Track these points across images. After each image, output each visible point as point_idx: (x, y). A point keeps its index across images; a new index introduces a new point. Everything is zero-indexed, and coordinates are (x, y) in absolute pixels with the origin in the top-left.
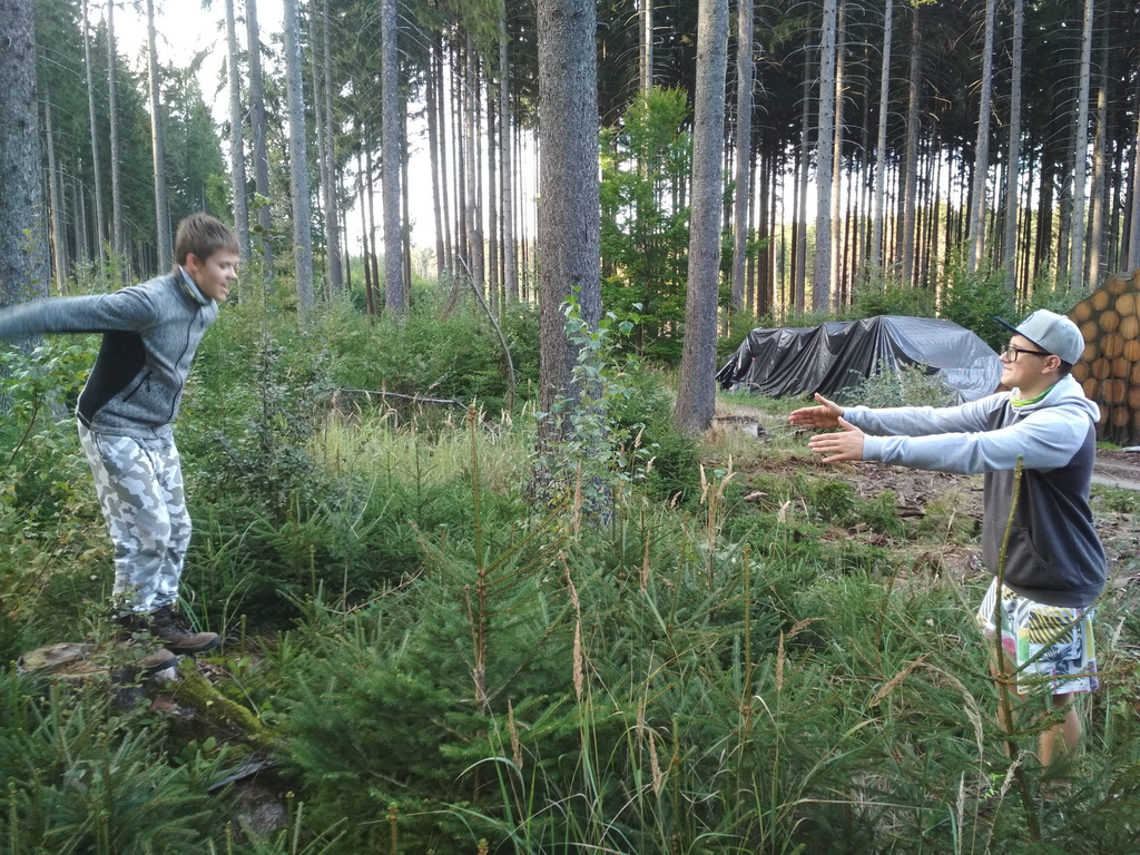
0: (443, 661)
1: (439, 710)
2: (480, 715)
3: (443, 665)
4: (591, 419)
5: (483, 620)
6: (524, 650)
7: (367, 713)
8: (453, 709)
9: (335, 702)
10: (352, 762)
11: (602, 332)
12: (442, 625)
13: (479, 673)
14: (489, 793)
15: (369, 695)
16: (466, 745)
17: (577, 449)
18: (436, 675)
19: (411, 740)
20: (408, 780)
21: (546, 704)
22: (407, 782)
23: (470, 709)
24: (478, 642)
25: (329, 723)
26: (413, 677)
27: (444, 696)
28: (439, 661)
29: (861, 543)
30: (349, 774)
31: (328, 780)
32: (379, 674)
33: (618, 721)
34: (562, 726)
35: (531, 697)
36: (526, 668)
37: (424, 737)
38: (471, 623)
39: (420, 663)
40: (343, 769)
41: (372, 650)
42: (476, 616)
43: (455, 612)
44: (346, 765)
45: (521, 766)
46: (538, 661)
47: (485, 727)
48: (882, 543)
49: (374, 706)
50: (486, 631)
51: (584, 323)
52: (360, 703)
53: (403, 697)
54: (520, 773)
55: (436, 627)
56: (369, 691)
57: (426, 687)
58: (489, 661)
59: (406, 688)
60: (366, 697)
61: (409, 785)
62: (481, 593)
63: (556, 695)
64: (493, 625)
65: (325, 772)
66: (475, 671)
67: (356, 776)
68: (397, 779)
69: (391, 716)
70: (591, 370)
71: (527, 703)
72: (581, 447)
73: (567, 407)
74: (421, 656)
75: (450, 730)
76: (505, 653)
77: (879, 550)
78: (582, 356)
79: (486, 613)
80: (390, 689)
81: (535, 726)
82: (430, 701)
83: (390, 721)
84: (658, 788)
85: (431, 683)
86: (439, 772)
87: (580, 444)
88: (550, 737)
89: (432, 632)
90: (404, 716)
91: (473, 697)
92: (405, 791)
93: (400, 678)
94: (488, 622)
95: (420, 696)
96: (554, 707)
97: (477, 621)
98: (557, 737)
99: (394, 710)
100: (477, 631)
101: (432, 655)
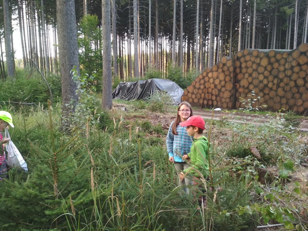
0: (42, 183)
1: (42, 200)
2: (57, 200)
3: (43, 185)
4: (83, 106)
5: (56, 169)
6: (70, 177)
7: (17, 203)
8: (47, 199)
9: (5, 201)
10: (13, 219)
11: (84, 79)
12: (41, 172)
13: (55, 186)
14: (61, 223)
15: (17, 197)
16: (53, 210)
17: (79, 114)
18: (40, 188)
19: (33, 210)
20: (33, 223)
21: (79, 193)
22: (32, 224)
23: (53, 198)
24: (55, 176)
25: (3, 208)
26: (32, 190)
27: (44, 195)
28: (41, 184)
29: (154, 137)
30: (12, 224)
31: (4, 227)
32: (21, 190)
33: (103, 195)
34: (85, 200)
35: (74, 191)
36: (71, 183)
37: (38, 209)
38: (52, 170)
39: (35, 185)
40: (10, 222)
41: (16, 182)
42: (54, 168)
43: (46, 168)
44: (11, 221)
45: (75, 214)
46: (75, 180)
47: (59, 203)
48: (160, 137)
49: (20, 201)
50: (57, 172)
51: (78, 77)
52: (14, 200)
53: (30, 197)
54: (74, 217)
55: (39, 173)
56: (17, 196)
57: (37, 193)
58: (58, 182)
59: (31, 194)
60: (16, 198)
61: (34, 224)
62: (55, 160)
63: (82, 190)
64: (60, 170)
65: (3, 224)
66: (54, 185)
67: (15, 224)
68: (29, 223)
69: (25, 203)
70: (82, 91)
71: (73, 193)
72: (80, 114)
73: (74, 102)
74: (34, 183)
75: (46, 205)
76: (64, 178)
77: (159, 138)
78: (79, 87)
79: (57, 167)
80: (25, 195)
81: (76, 201)
82: (39, 197)
83: (25, 205)
84: (119, 214)
85: (39, 191)
86: (44, 219)
87: (80, 113)
88: (82, 203)
89: (38, 175)
90: (30, 203)
91: (54, 194)
92: (32, 226)
93: (29, 191)
94: (58, 170)
95: (36, 196)
96: (82, 193)
97: (54, 170)
98: (84, 203)
99: (26, 201)
100: (54, 173)
101: (38, 182)
